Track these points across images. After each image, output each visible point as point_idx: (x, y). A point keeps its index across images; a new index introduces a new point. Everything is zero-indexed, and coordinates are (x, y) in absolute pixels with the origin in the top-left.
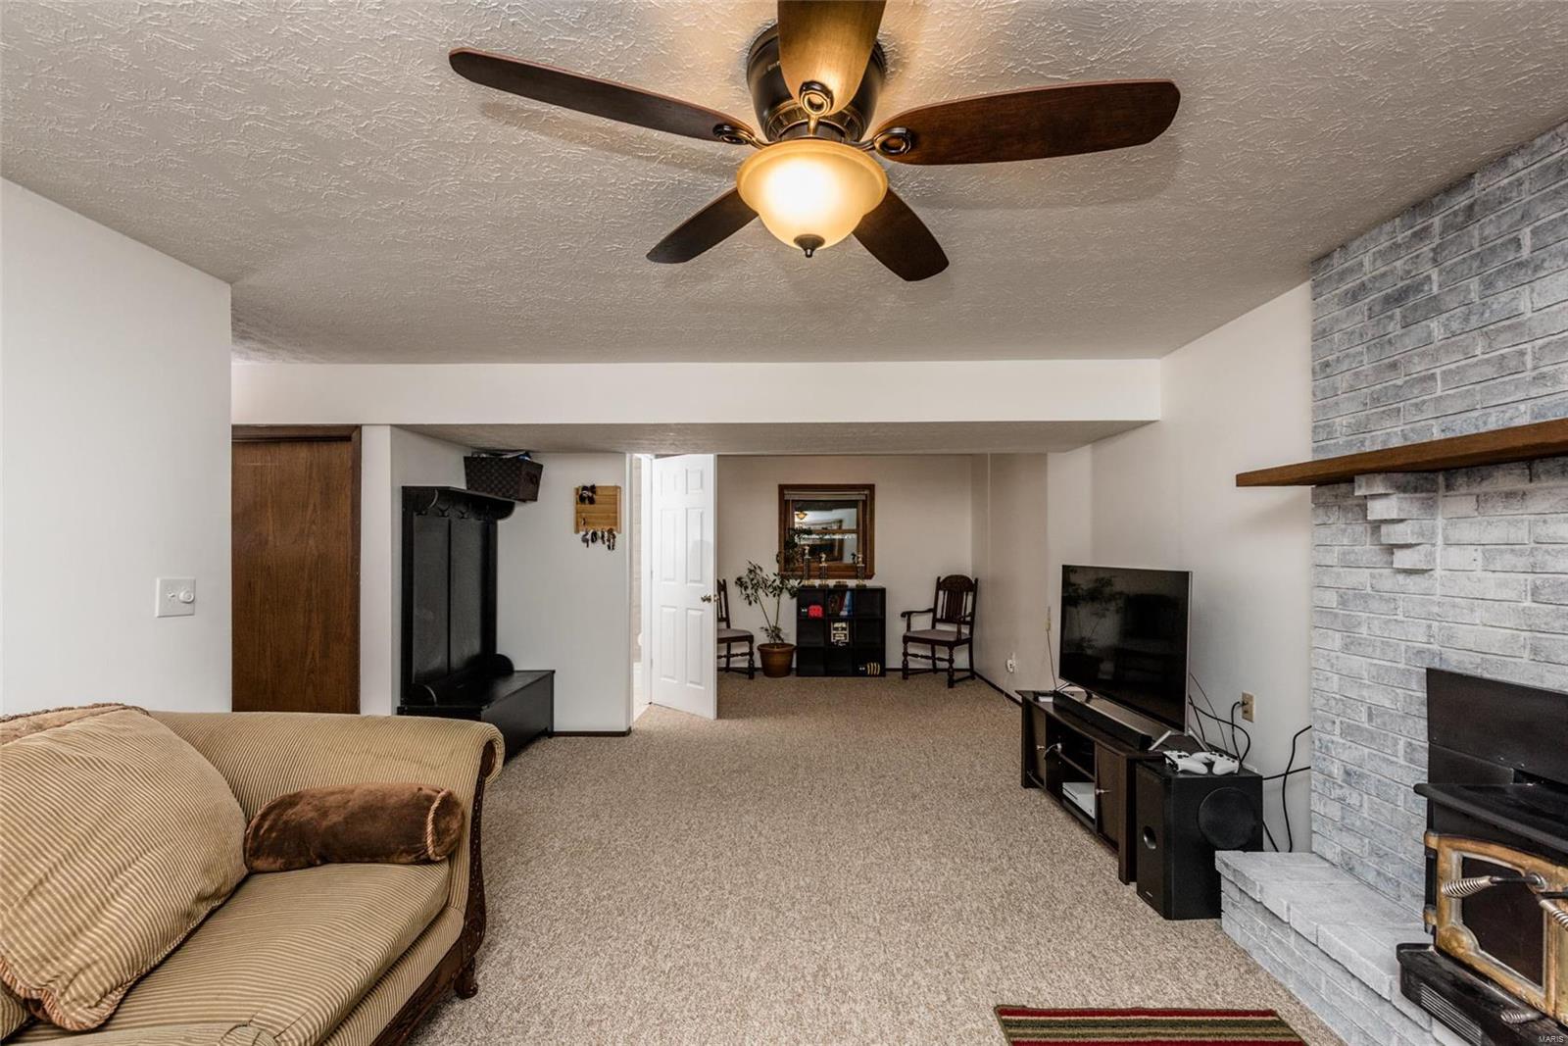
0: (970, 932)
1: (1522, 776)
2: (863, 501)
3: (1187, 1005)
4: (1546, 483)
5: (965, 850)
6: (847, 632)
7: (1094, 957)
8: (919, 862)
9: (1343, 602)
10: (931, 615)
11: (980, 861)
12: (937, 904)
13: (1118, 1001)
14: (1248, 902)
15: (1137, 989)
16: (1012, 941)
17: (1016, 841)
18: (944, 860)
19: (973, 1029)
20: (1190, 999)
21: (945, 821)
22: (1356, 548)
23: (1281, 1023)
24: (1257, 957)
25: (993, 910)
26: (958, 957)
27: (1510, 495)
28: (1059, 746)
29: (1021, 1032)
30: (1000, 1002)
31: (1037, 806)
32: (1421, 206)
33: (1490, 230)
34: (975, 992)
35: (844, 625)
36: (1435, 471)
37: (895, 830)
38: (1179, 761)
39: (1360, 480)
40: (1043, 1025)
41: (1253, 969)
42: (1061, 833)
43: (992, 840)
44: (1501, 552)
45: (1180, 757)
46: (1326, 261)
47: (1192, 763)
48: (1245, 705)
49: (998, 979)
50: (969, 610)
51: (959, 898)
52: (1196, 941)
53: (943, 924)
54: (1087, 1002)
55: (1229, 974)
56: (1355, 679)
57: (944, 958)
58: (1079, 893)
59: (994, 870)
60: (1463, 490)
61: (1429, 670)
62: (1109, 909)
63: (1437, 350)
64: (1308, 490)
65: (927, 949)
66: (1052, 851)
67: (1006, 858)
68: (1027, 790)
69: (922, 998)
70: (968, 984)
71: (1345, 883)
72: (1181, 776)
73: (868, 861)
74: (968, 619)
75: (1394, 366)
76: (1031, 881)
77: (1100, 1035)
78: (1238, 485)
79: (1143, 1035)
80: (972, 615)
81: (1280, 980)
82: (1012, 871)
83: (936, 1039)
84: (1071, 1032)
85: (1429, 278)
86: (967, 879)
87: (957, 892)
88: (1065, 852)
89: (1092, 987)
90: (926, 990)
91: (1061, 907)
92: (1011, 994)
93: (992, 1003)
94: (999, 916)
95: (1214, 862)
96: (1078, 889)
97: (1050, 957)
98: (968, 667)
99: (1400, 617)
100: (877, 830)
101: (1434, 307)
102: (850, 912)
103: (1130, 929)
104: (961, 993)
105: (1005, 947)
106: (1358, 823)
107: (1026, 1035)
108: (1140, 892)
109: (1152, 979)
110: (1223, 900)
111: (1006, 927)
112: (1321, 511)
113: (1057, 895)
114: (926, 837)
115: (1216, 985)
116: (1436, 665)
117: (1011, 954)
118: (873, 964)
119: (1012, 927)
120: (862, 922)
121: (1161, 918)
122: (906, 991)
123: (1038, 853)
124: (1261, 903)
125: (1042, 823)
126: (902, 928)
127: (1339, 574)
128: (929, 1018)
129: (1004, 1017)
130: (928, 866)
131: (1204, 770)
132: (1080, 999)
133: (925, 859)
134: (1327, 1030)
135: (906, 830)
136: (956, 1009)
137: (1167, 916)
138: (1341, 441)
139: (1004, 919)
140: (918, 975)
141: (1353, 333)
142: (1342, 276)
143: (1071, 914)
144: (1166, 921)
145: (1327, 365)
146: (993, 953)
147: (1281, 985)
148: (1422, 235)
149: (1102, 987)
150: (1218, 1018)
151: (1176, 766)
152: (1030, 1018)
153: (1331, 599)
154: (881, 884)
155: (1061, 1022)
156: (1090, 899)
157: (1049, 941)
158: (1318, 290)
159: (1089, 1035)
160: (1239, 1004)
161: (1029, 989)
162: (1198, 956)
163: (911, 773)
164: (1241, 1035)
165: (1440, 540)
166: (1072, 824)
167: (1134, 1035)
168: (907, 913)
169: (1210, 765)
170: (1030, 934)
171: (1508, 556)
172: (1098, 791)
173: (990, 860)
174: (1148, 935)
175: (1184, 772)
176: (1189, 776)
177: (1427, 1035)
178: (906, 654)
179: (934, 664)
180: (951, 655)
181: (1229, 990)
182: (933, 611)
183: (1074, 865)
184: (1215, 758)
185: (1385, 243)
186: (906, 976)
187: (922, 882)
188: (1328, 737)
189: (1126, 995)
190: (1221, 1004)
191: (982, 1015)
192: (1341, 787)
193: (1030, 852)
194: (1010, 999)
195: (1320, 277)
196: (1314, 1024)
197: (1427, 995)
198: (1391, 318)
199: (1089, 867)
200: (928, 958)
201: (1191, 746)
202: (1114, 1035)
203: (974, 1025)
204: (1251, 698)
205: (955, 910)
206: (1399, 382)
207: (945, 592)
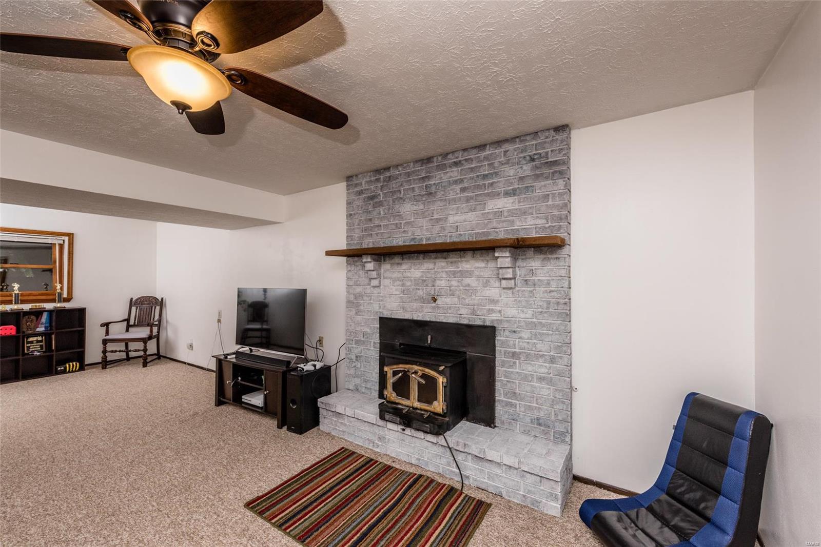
0: (216, 482)
1: (401, 344)
2: (60, 244)
3: (318, 460)
4: (406, 261)
5: (196, 447)
6: (43, 344)
7: (279, 462)
8: (169, 465)
9: (356, 298)
10: (126, 323)
11: (207, 449)
12: (191, 479)
13: (293, 472)
14: (330, 413)
15: (299, 464)
16: (240, 475)
17: (224, 432)
18: (185, 457)
19: (236, 520)
20: (318, 458)
21: (177, 438)
22: (360, 279)
23: (346, 450)
24: (333, 433)
25: (225, 467)
26: (214, 496)
27: (398, 264)
28: (240, 378)
29: (261, 506)
30: (245, 502)
31: (228, 412)
32: (378, 171)
33: (394, 186)
34: (231, 505)
35: (40, 338)
36: (381, 255)
37: (143, 456)
38: (304, 367)
39: (364, 257)
40: (269, 498)
41: (333, 437)
42: (245, 420)
43: (210, 436)
44: (396, 280)
45: (304, 366)
46: (351, 178)
47: (309, 367)
48: (320, 341)
49: (240, 493)
50: (157, 317)
51: (203, 470)
52: (313, 437)
53: (199, 486)
54: (282, 480)
55: (327, 443)
56: (358, 324)
57: (207, 500)
58: (263, 441)
59: (218, 449)
60: (388, 262)
61: (380, 317)
62: (277, 442)
63: (382, 217)
64: (345, 258)
65: (195, 501)
66: (243, 429)
67: (222, 441)
68: (219, 407)
69: (203, 524)
70: (226, 504)
71: (357, 395)
72: (305, 373)
73: (131, 480)
74: (157, 323)
75: (370, 220)
76: (239, 446)
77: (293, 488)
78: (326, 255)
79: (308, 478)
80: (160, 321)
81: (342, 437)
82: (227, 446)
83: (219, 535)
84: (281, 494)
85: (380, 194)
86: (204, 460)
87: (201, 468)
88: (250, 427)
89: (282, 473)
90: (204, 519)
91: (257, 450)
92: (249, 496)
93: (241, 504)
94: (229, 467)
95: (317, 403)
96: (262, 439)
97: (260, 472)
98: (156, 352)
99: (372, 302)
100: (130, 461)
101: (380, 204)
102: (132, 512)
103: (288, 445)
104: (223, 510)
105: (238, 479)
106: (360, 373)
107: (263, 506)
108: (289, 429)
109: (303, 458)
110: (320, 417)
111: (234, 470)
112: (349, 266)
113: (254, 446)
114: (168, 450)
115: (324, 449)
116: (381, 316)
117: (242, 480)
118: (163, 527)
119: (238, 469)
120: (144, 512)
121: (299, 435)
122: (192, 526)
123: (237, 433)
124: (335, 412)
125: (234, 419)
126: (175, 500)
127: (354, 288)
128: (211, 529)
129: (250, 506)
130: (177, 464)
131: (313, 368)
132: (279, 480)
133: (173, 462)
134: (358, 445)
135: (152, 453)
136: (224, 518)
137: (301, 433)
138: (355, 242)
139: (232, 468)
140: (195, 516)
141: (359, 206)
142: (356, 185)
143: (263, 451)
144: (301, 436)
145: (351, 215)
146: (233, 484)
147: (342, 438)
148: (378, 180)
149: (286, 471)
150: (328, 459)
151: (303, 369)
152: (262, 499)
153: (352, 297)
154: (148, 487)
155: (275, 493)
156: (269, 441)
157: (257, 465)
158: (348, 188)
159: (288, 490)
160: (333, 451)
161: (256, 489)
162: (316, 442)
163: (139, 422)
164: (337, 460)
165: (382, 277)
166: (249, 414)
167: (304, 480)
168: (174, 492)
169: (315, 366)
170: (247, 468)
171: (398, 281)
172: (265, 393)
173: (213, 446)
174: (296, 444)
175: (306, 371)
176: (308, 373)
177: (386, 429)
178: (105, 352)
179: (127, 355)
180: (145, 347)
181: (328, 448)
182: (128, 320)
183: (256, 431)
184: (316, 363)
185: (368, 179)
186: (189, 520)
187: (177, 473)
188: (351, 346)
189: (296, 468)
190: (327, 454)
191: (238, 512)
192: (355, 362)
193: (233, 434)
194: (249, 498)
195: (349, 183)
196: (354, 445)
197: (387, 416)
198: (370, 204)
199: (263, 429)
200: (198, 505)
201: (306, 361)
202: (298, 484)
203: (236, 518)
204: (322, 338)
205: (203, 476)
206: (372, 225)
207: (137, 307)
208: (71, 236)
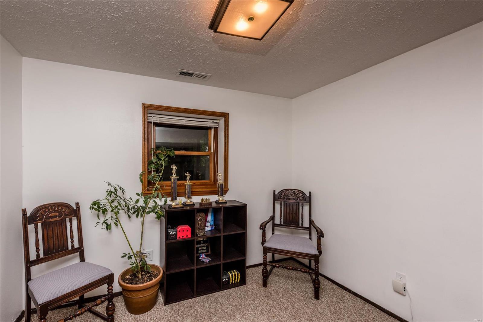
182: (273, 218)
207: (281, 202)
208: (225, 116)
